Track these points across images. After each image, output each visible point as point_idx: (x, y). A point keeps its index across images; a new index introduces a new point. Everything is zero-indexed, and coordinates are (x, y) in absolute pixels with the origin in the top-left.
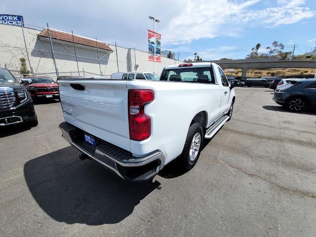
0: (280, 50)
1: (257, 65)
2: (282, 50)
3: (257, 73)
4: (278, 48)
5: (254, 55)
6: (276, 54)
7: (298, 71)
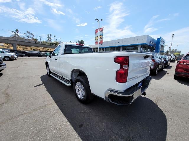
0: (32, 36)
1: (23, 43)
2: (33, 37)
3: (24, 48)
4: (31, 35)
5: (17, 36)
6: (31, 38)
7: (45, 49)
